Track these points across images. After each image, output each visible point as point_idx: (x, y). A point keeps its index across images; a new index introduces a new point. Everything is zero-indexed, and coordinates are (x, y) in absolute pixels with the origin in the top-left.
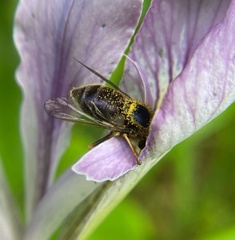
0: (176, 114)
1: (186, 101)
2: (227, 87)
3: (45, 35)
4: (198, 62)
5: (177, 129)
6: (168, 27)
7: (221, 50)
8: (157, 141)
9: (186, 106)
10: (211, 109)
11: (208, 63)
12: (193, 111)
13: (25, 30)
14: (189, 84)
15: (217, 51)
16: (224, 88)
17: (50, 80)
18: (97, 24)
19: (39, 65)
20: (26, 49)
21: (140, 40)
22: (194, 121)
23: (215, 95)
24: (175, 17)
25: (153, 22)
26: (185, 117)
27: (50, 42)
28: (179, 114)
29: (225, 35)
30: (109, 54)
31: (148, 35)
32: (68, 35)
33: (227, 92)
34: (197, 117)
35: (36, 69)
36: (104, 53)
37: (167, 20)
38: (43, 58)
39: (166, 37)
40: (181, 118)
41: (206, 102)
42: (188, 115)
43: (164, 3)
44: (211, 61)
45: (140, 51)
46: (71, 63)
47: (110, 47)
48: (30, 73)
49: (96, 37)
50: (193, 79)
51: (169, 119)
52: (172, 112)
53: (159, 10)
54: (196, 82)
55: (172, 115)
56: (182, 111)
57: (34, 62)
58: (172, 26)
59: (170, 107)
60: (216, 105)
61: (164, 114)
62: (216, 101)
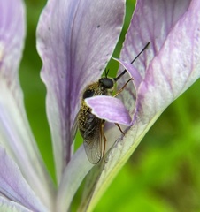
0: (156, 84)
1: (163, 73)
2: (194, 59)
3: (58, 42)
4: (170, 43)
5: (158, 96)
6: (151, 25)
7: (187, 31)
8: (143, 106)
9: (163, 77)
10: (184, 78)
11: (177, 42)
12: (169, 81)
13: (44, 41)
14: (164, 60)
15: (184, 33)
16: (192, 60)
17: (64, 75)
18: (93, 26)
19: (56, 66)
20: (46, 55)
21: (130, 38)
22: (171, 88)
23: (185, 66)
24: (156, 17)
25: (139, 22)
26: (163, 86)
27: (62, 46)
28: (159, 84)
29: (190, 20)
30: (105, 48)
31: (136, 33)
32: (74, 38)
33: (195, 63)
34: (173, 85)
35: (54, 69)
36: (100, 48)
37: (150, 20)
38: (58, 59)
39: (150, 33)
40: (160, 86)
41: (179, 72)
42: (166, 84)
43: (146, 7)
44: (180, 40)
45: (131, 46)
46: (78, 59)
47: (105, 43)
48: (50, 73)
49: (94, 36)
50: (167, 55)
51: (151, 88)
52: (153, 83)
53: (142, 13)
54: (169, 58)
55: (153, 85)
56: (161, 81)
57: (53, 64)
58: (154, 24)
59: (151, 79)
60: (187, 74)
61: (147, 85)
62: (186, 72)
